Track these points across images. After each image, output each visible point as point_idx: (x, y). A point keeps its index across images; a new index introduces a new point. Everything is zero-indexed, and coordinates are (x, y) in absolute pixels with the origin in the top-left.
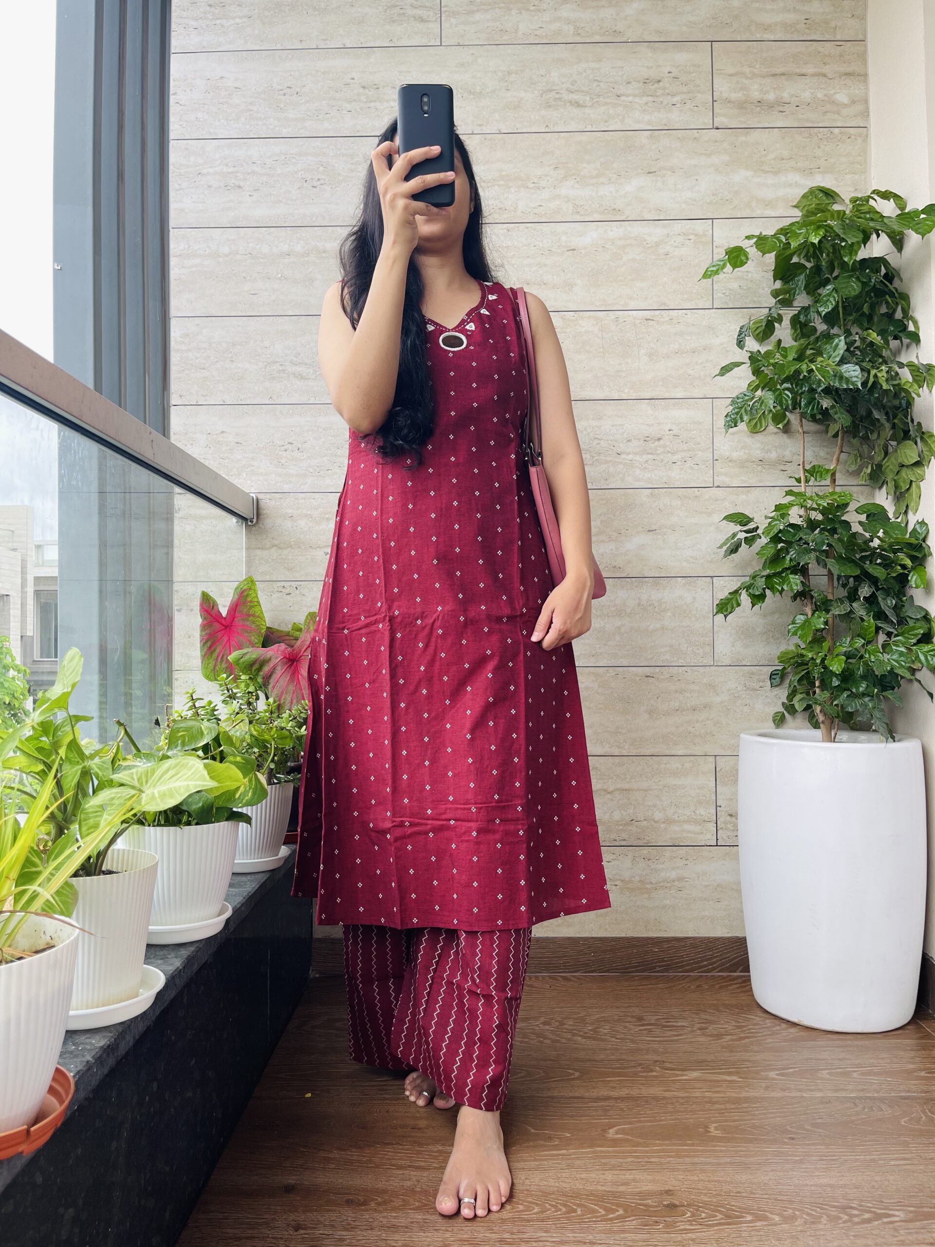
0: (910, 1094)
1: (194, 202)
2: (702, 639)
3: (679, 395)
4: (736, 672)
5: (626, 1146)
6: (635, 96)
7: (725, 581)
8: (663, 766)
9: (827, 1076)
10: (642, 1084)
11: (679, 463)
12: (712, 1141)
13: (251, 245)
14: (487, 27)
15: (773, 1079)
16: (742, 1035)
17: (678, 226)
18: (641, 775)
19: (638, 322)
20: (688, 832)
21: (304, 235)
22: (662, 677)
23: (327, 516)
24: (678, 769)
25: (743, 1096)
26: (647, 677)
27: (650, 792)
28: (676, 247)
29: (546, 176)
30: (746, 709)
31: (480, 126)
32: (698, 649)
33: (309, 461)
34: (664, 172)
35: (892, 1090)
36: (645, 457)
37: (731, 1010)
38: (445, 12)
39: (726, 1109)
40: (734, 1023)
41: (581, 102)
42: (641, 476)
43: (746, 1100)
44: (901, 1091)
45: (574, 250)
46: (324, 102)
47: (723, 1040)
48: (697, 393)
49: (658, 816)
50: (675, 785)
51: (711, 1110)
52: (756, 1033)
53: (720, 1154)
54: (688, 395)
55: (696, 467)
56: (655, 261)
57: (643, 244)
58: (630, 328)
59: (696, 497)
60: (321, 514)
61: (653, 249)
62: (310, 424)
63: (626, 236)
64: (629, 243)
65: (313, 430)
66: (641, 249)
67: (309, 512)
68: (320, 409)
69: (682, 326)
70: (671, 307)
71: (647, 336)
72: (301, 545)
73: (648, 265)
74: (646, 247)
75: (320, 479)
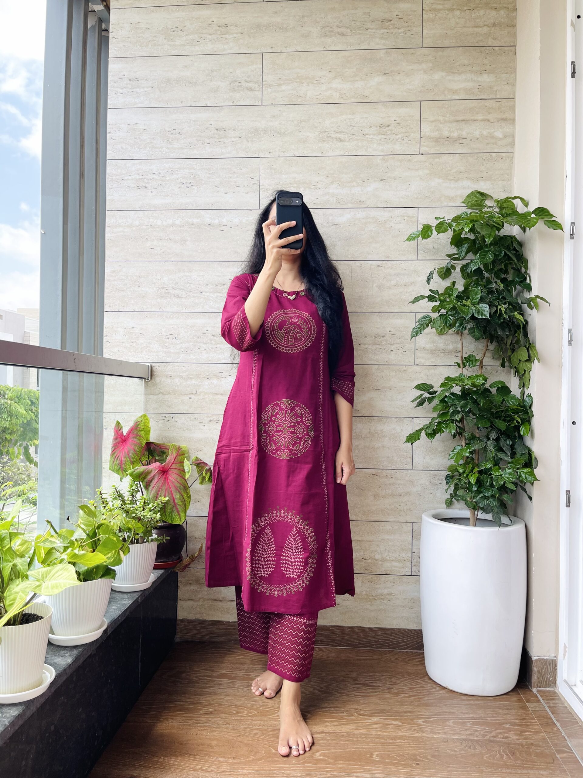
0: (495, 739)
1: (120, 196)
2: (406, 454)
3: (396, 311)
4: (426, 474)
5: (323, 764)
6: (374, 135)
7: (420, 421)
8: (381, 528)
9: (452, 724)
10: (344, 724)
11: (395, 351)
12: (372, 763)
13: (151, 220)
14: (289, 94)
15: (420, 725)
16: (411, 694)
17: (398, 212)
18: (368, 533)
19: (373, 267)
20: (395, 567)
21: (181, 215)
22: (382, 475)
23: (191, 377)
24: (390, 530)
25: (398, 735)
26: (373, 475)
27: (373, 543)
28: (396, 223)
29: (321, 181)
30: (431, 496)
31: (284, 152)
32: (403, 460)
33: (181, 345)
34: (390, 179)
35: (486, 735)
36: (375, 347)
37: (410, 676)
38: (265, 84)
39: (386, 743)
40: (409, 686)
41: (342, 139)
42: (372, 358)
43: (400, 738)
44: (491, 737)
45: (336, 225)
46: (194, 138)
47: (399, 697)
48: (406, 309)
49: (378, 557)
50: (388, 539)
51: (377, 743)
52: (421, 693)
53: (374, 772)
54: (401, 311)
55: (405, 353)
56: (384, 232)
57: (377, 222)
58: (368, 271)
59: (404, 370)
60: (187, 376)
61: (383, 225)
62: (182, 324)
63: (367, 217)
64: (369, 221)
65: (184, 327)
66: (375, 225)
67: (181, 374)
68: (188, 315)
69: (399, 270)
70: (392, 259)
71: (378, 276)
72: (176, 393)
73: (380, 234)
74: (379, 223)
75: (187, 355)
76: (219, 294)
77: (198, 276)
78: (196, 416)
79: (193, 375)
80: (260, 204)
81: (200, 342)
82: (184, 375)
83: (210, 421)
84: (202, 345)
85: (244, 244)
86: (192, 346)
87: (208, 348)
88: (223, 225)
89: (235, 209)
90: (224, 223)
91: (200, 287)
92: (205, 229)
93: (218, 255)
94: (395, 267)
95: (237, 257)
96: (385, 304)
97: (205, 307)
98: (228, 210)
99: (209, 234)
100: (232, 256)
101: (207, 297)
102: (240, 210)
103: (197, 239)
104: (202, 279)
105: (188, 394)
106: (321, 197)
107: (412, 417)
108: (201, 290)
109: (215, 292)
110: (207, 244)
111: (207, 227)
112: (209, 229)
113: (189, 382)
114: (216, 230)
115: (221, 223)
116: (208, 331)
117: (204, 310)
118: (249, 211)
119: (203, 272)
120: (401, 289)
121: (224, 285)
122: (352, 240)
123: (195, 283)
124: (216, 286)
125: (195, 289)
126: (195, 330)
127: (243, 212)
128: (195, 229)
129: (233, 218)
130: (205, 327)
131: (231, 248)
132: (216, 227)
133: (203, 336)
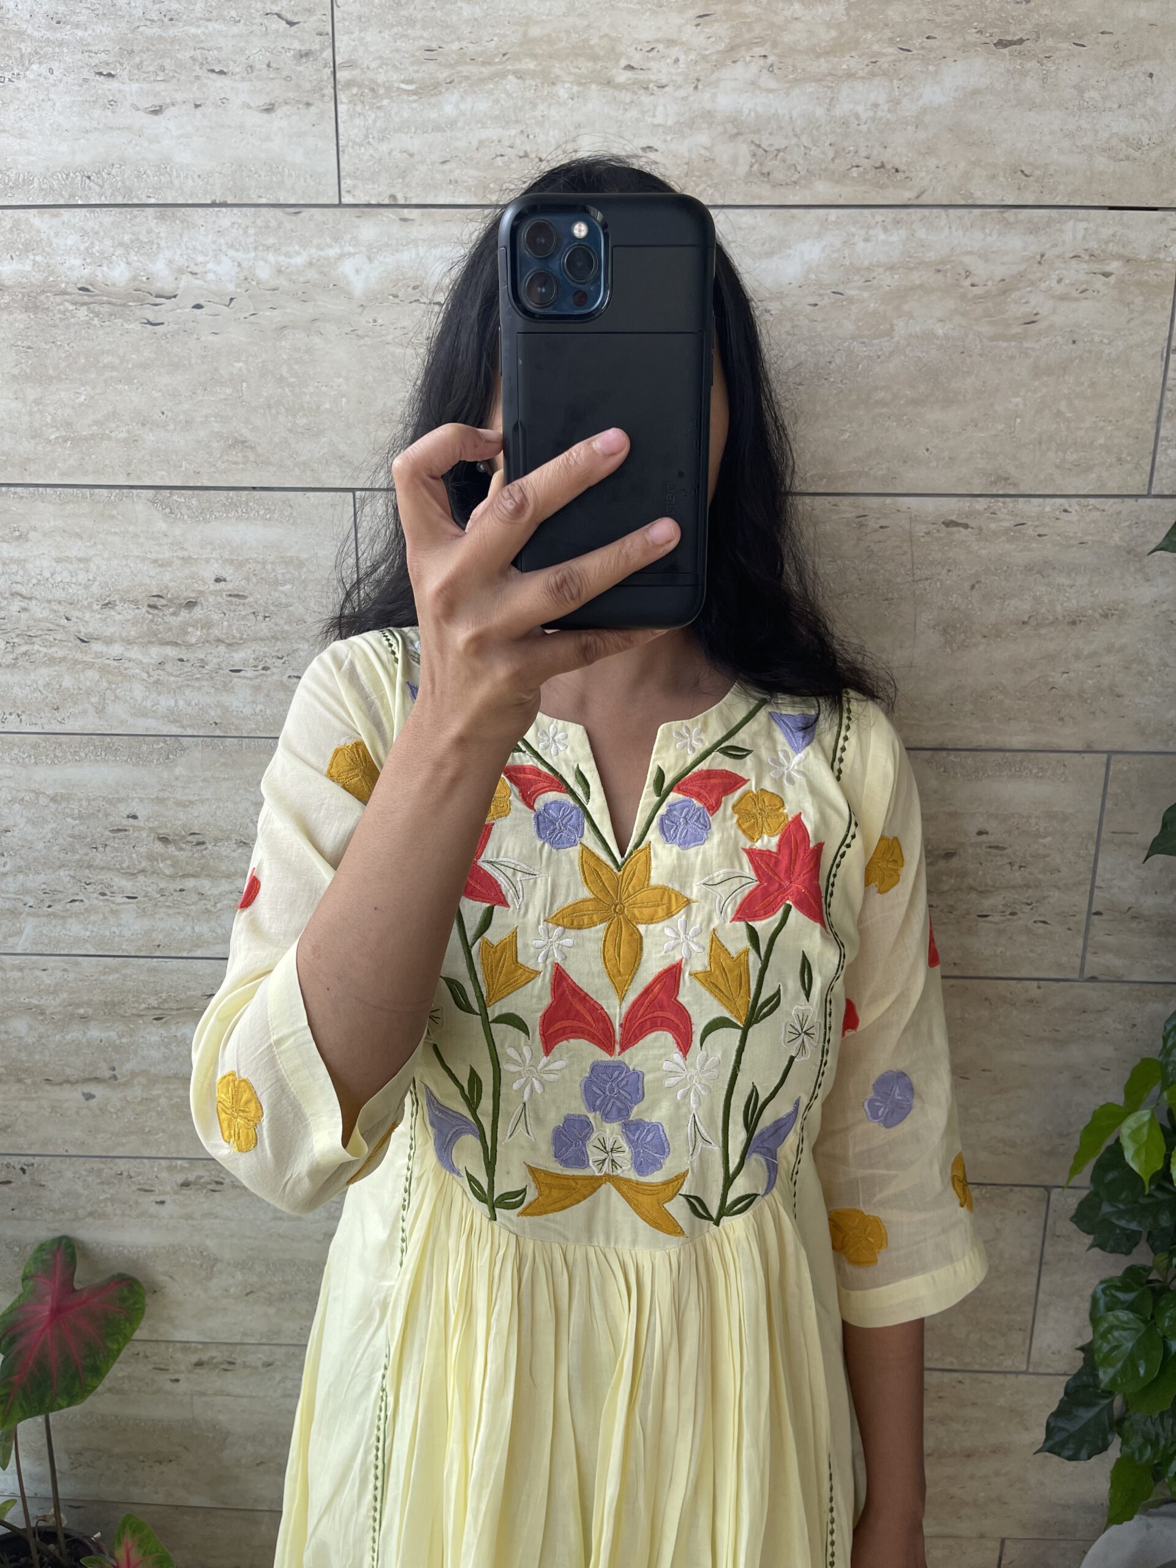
2: (1004, 1318)
3: (1018, 741)
11: (996, 918)
17: (1076, 230)
19: (920, 529)
23: (81, 1011)
28: (1064, 298)
32: (994, 1337)
33: (21, 877)
48: (1067, 736)
54: (1043, 740)
55: (1040, 929)
56: (993, 344)
57: (962, 287)
58: (897, 547)
59: (1031, 1001)
60: (66, 1007)
61: (990, 304)
62: (13, 785)
63: (910, 257)
64: (917, 282)
65: (23, 799)
66: (951, 304)
67: (35, 1001)
68: (35, 746)
69: (1049, 545)
70: (1024, 489)
71: (945, 571)
72: (23, 1076)
73: (970, 356)
74: (970, 296)
75: (54, 922)
76: (171, 652)
77: (58, 560)
79: (89, 1004)
80: (342, 174)
81: (103, 868)
82: (51, 1003)
83: (186, 1184)
84: (116, 880)
85: (272, 402)
86: (70, 885)
87: (143, 893)
88: (157, 296)
89: (213, 205)
90: (159, 284)
91: (79, 614)
92: (64, 313)
93: (147, 457)
94: (1030, 531)
95: (241, 466)
96: (969, 707)
97: (110, 708)
98: (175, 209)
99: (85, 343)
100: (219, 463)
101: (116, 664)
102: (236, 210)
103: (28, 370)
104: (82, 577)
105: (77, 1082)
106: (669, 138)
107: (1047, 1184)
108: (83, 631)
109: (153, 638)
110: (83, 397)
111: (74, 303)
112: (83, 311)
113: (75, 1034)
114: (119, 321)
115: (142, 281)
116: (135, 817)
117: (105, 723)
118: (288, 214)
119: (80, 543)
120: (1052, 639)
121: (191, 605)
122: (827, 385)
123: (50, 597)
124: (151, 611)
125: (52, 627)
126: (76, 812)
127: (254, 223)
128: (15, 315)
129: (206, 255)
130: (120, 800)
131: (207, 417)
132: (119, 302)
133: (117, 841)
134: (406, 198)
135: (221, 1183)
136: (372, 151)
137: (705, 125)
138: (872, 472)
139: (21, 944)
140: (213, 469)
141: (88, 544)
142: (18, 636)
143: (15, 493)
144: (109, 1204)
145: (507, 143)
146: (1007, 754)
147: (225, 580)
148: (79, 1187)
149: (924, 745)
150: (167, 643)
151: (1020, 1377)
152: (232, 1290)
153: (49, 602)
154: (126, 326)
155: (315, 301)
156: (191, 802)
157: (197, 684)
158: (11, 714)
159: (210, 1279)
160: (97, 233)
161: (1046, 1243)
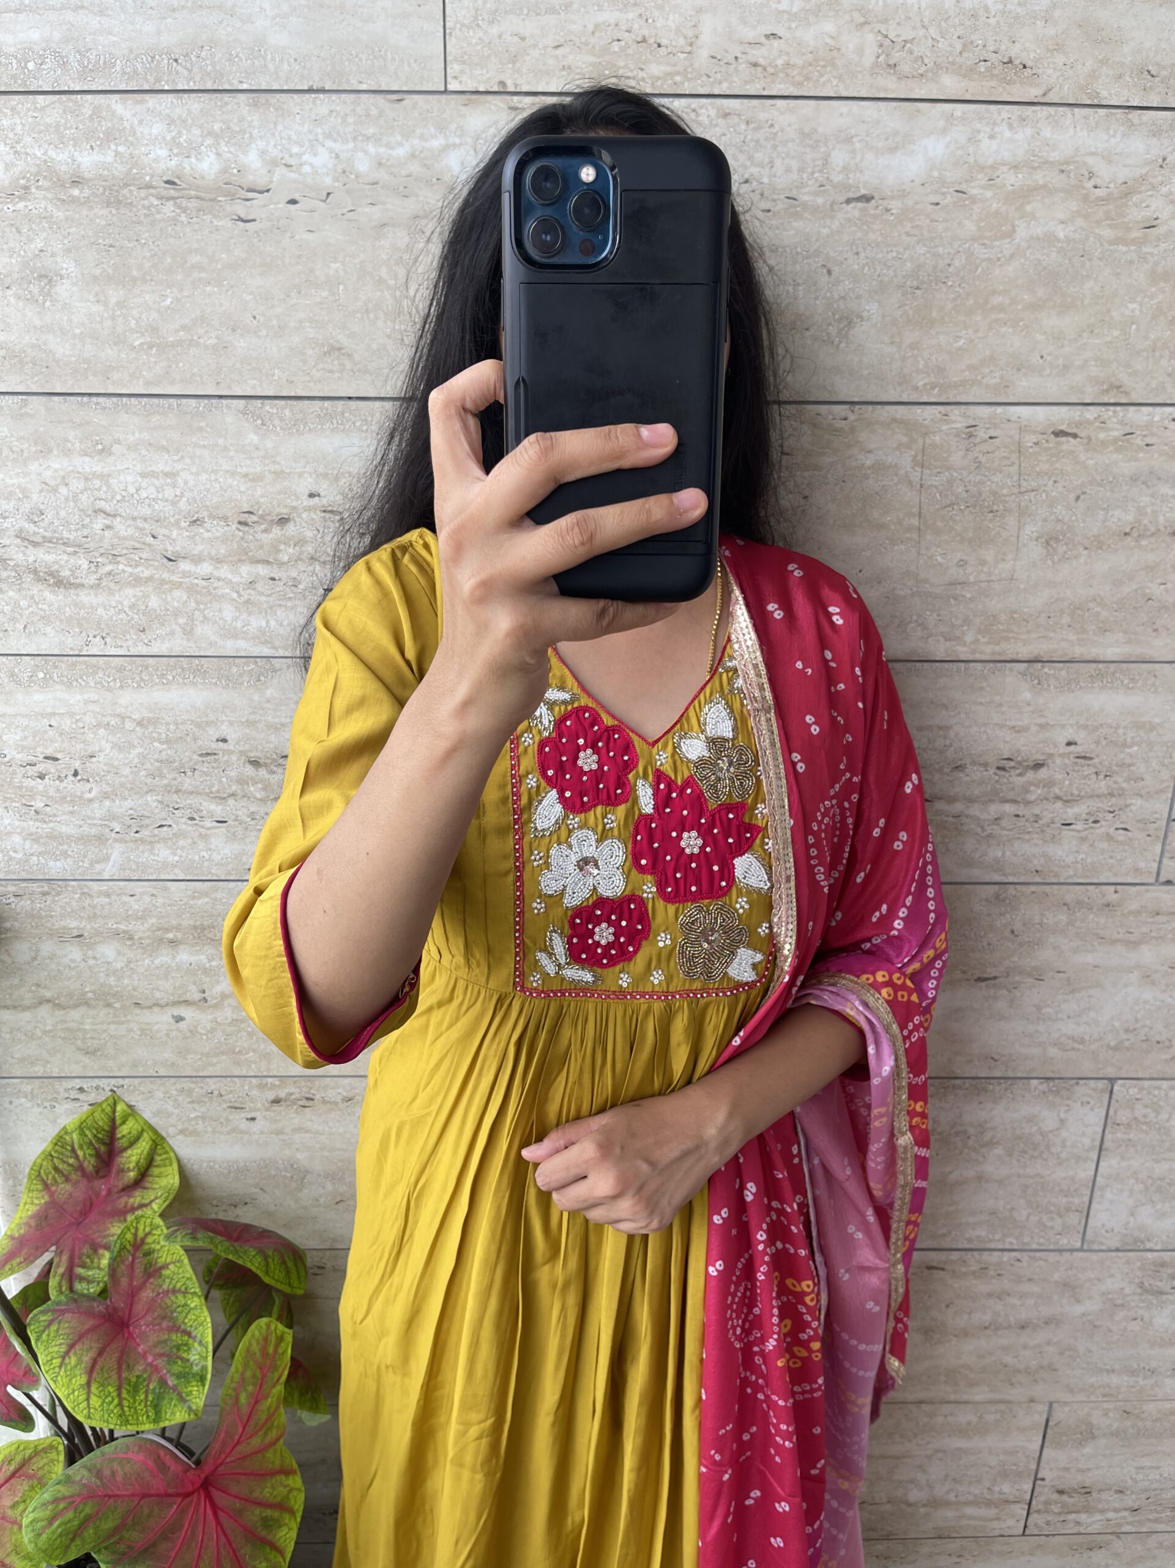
2: (1064, 1200)
4: (1128, 1262)
7: (1141, 1091)
8: (940, 1419)
11: (1079, 826)
19: (1029, 439)
22: (963, 1269)
23: (171, 936)
24: (969, 1423)
26: (930, 1268)
27: (906, 1460)
32: (1052, 1219)
33: (107, 803)
36: (994, 809)
48: (1159, 646)
55: (1121, 836)
56: (1112, 248)
57: (1083, 188)
58: (1005, 458)
59: (1108, 905)
60: (154, 931)
61: (1111, 207)
62: (98, 710)
63: (1034, 156)
64: (1041, 182)
65: (108, 724)
66: (1074, 205)
67: (122, 927)
68: (121, 669)
69: (1156, 455)
70: (1135, 397)
71: (1051, 483)
72: (112, 1001)
73: (1090, 260)
74: (1093, 197)
75: (141, 848)
76: (262, 570)
77: (144, 475)
78: (212, 1085)
79: (178, 928)
80: (448, 59)
81: (192, 793)
82: (140, 929)
83: (276, 1101)
84: (205, 804)
85: (370, 306)
86: (157, 811)
87: (233, 817)
88: (250, 190)
89: (310, 91)
90: (251, 177)
91: (164, 531)
92: (148, 208)
93: (238, 365)
94: (1138, 441)
95: (337, 375)
96: (1066, 620)
97: (198, 631)
98: (268, 95)
99: (171, 240)
100: (314, 371)
101: (204, 583)
102: (334, 97)
103: (110, 271)
104: (169, 493)
105: (167, 1005)
106: (794, 26)
107: (1110, 1076)
108: (170, 550)
109: (243, 556)
110: (169, 301)
111: (161, 198)
112: (169, 208)
113: (164, 958)
114: (208, 217)
115: (232, 174)
116: (224, 741)
117: (193, 645)
118: (390, 101)
119: (166, 456)
120: (1152, 550)
121: (283, 521)
122: (945, 289)
123: (136, 514)
124: (241, 527)
125: (137, 545)
126: (163, 736)
127: (353, 110)
128: (96, 210)
129: (302, 146)
130: (209, 724)
131: (301, 322)
132: (208, 196)
133: (206, 764)
134: (516, 85)
135: (312, 1099)
136: (480, 34)
137: (831, 13)
138: (985, 380)
139: (108, 870)
140: (307, 378)
141: (176, 458)
142: (102, 555)
143: (97, 403)
144: (200, 1122)
145: (624, 28)
146: (1101, 666)
147: (319, 495)
148: (169, 1107)
149: (1020, 657)
150: (258, 562)
151: (1075, 1254)
152: (322, 1200)
153: (134, 519)
154: (215, 222)
155: (417, 196)
156: (283, 725)
157: (289, 604)
158: (95, 637)
159: (301, 1190)
160: (184, 121)
161: (1107, 1131)
